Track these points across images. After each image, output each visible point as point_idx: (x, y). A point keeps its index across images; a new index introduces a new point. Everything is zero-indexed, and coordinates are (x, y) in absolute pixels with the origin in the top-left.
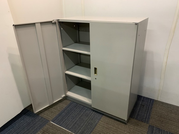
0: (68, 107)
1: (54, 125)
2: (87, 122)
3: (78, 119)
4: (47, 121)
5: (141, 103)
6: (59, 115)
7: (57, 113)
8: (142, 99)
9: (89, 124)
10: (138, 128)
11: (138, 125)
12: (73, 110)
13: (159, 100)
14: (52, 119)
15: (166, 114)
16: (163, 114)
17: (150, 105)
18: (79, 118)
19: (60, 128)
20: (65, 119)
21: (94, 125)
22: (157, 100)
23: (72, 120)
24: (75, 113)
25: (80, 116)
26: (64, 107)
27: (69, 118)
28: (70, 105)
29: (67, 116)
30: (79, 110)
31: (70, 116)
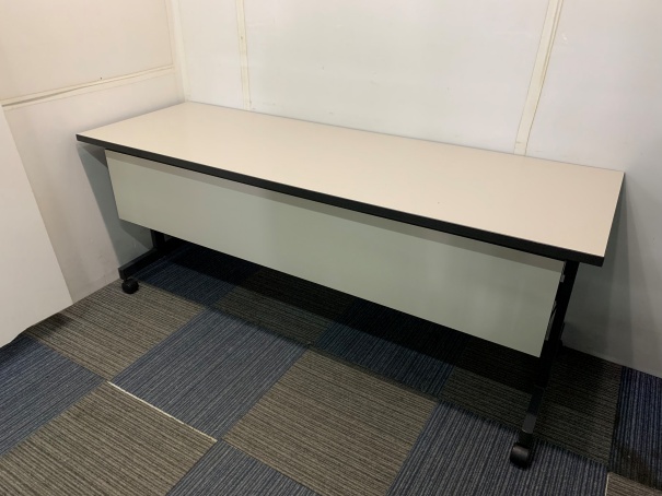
0: (178, 338)
1: (120, 393)
2: (231, 386)
3: (203, 374)
4: (96, 381)
6: (141, 363)
7: (138, 356)
9: (236, 394)
10: (398, 409)
11: (402, 399)
12: (194, 347)
14: (113, 373)
18: (207, 371)
19: (137, 402)
20: (160, 374)
21: (252, 396)
23: (182, 379)
24: (197, 357)
25: (213, 366)
26: (164, 337)
27: (174, 371)
28: (185, 331)
29: (167, 365)
30: (212, 348)
31: (177, 367)
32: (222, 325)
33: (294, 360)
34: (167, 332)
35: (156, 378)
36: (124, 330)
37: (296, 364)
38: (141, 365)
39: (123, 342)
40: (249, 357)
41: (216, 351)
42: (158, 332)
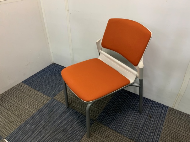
0: (38, 115)
5: (147, 112)
6: (21, 128)
7: (19, 124)
8: (150, 105)
12: (44, 120)
13: (176, 108)
14: (7, 134)
15: (184, 134)
16: (181, 133)
17: (161, 117)
18: (49, 134)
20: (28, 135)
22: (172, 107)
23: (37, 138)
24: (45, 126)
25: (51, 131)
26: (32, 114)
27: (34, 133)
28: (41, 111)
29: (32, 130)
30: (52, 120)
31: (36, 131)
32: (57, 108)
35: (25, 137)
36: (15, 110)
38: (20, 130)
39: (14, 117)
40: (68, 126)
41: (54, 122)
42: (30, 111)
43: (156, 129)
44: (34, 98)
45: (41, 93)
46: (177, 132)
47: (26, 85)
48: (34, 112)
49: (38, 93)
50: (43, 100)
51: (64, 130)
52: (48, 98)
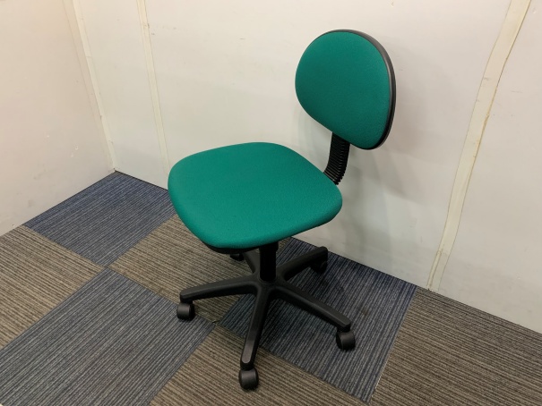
0: (61, 312)
2: (114, 384)
5: (359, 300)
6: (13, 347)
7: (9, 338)
8: (369, 282)
9: (118, 398)
12: (79, 325)
13: (434, 289)
15: (450, 357)
16: (441, 353)
17: (395, 313)
18: (89, 361)
20: (31, 366)
21: (138, 401)
22: (427, 288)
23: (56, 373)
24: (81, 340)
25: (97, 354)
26: (45, 311)
27: (49, 361)
28: (72, 302)
29: (42, 352)
30: (101, 326)
31: (54, 355)
32: (117, 293)
33: (195, 346)
34: (51, 303)
35: (24, 372)
37: (197, 352)
40: (142, 340)
41: (105, 330)
42: (41, 303)
43: (377, 343)
44: (56, 268)
45: (75, 254)
46: (430, 352)
47: (35, 233)
48: (52, 305)
49: (68, 254)
50: (80, 272)
51: (130, 351)
52: (93, 267)
